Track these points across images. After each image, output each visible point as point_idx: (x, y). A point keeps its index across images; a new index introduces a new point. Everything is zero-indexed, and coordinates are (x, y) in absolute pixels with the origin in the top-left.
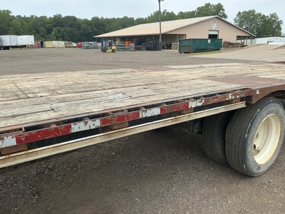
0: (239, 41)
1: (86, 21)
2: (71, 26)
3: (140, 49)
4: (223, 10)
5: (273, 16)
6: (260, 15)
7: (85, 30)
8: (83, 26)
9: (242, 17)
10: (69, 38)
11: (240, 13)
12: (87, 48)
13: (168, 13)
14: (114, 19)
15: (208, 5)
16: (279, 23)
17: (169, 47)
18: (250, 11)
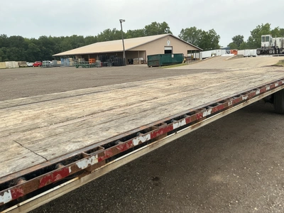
0: (189, 55)
1: (33, 41)
2: (17, 46)
3: (106, 65)
4: (169, 28)
5: (211, 31)
6: (200, 31)
7: (33, 49)
8: (31, 45)
9: (185, 34)
10: (16, 58)
11: (183, 30)
12: (48, 66)
13: (117, 32)
14: (63, 38)
15: (154, 24)
16: (218, 37)
17: (131, 62)
18: (191, 28)
